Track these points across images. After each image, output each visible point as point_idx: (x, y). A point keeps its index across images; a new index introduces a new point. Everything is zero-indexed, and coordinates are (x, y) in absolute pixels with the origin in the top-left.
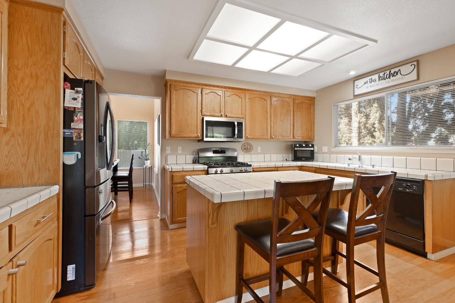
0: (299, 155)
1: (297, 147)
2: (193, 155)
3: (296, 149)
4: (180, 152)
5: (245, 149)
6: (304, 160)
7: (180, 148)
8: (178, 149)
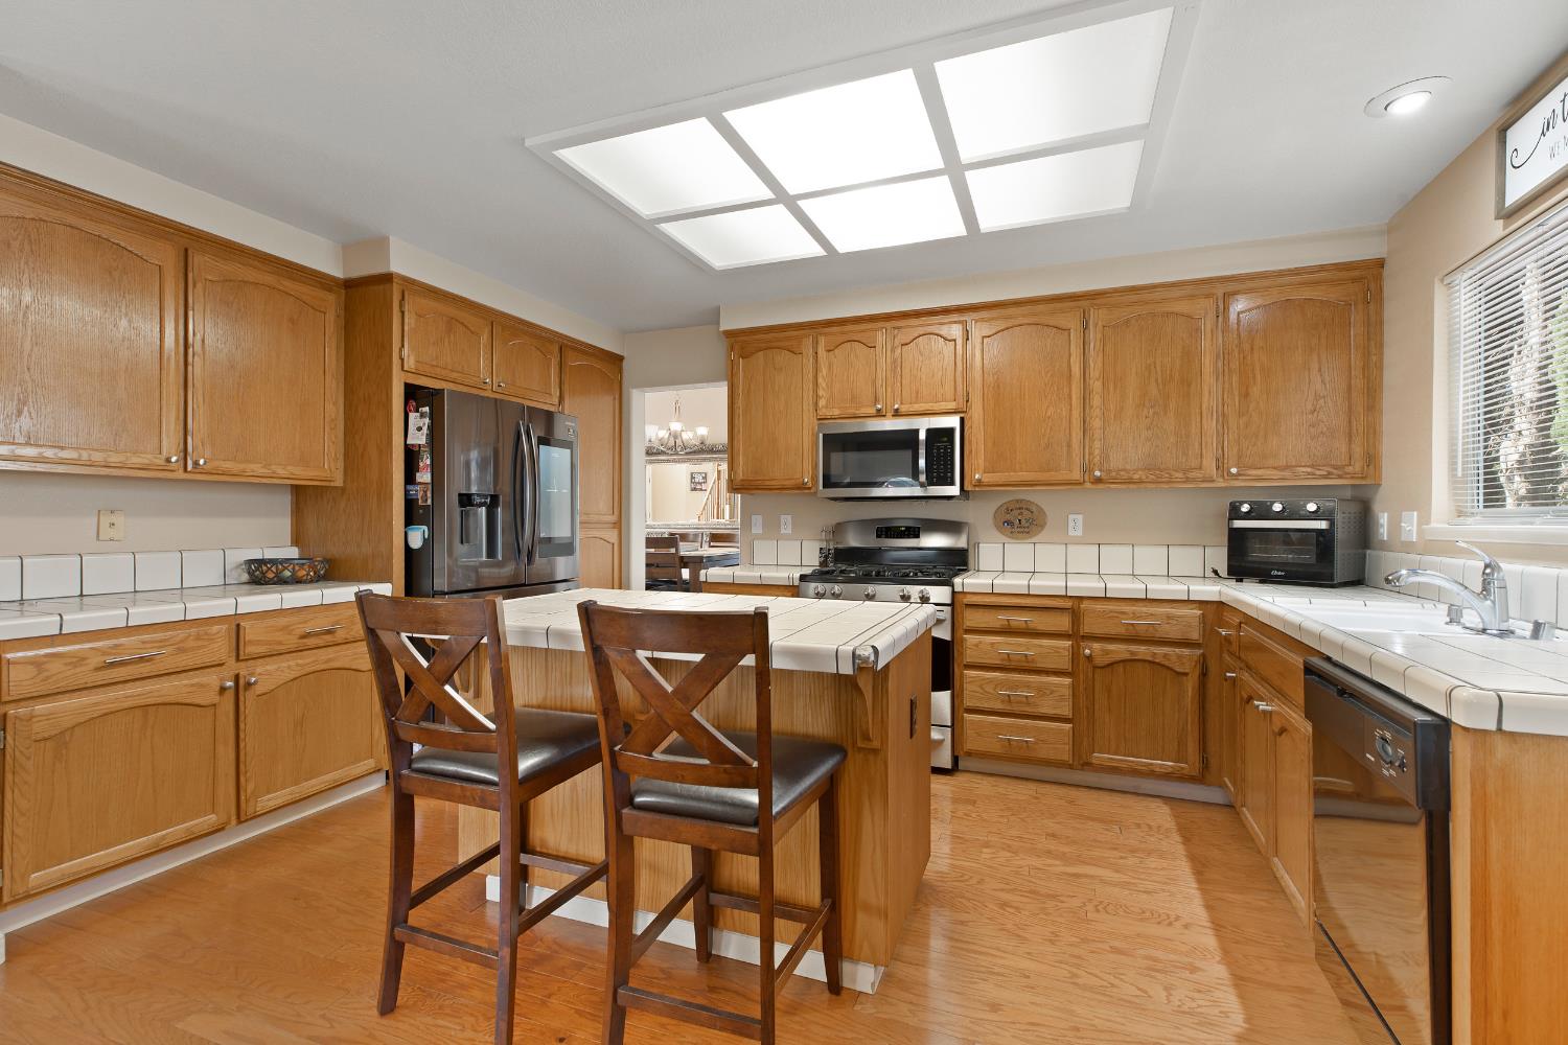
0: (1257, 554)
1: (1247, 516)
2: (821, 540)
3: (1238, 524)
4: (786, 530)
5: (1009, 523)
6: (1277, 576)
7: (786, 519)
8: (782, 520)
